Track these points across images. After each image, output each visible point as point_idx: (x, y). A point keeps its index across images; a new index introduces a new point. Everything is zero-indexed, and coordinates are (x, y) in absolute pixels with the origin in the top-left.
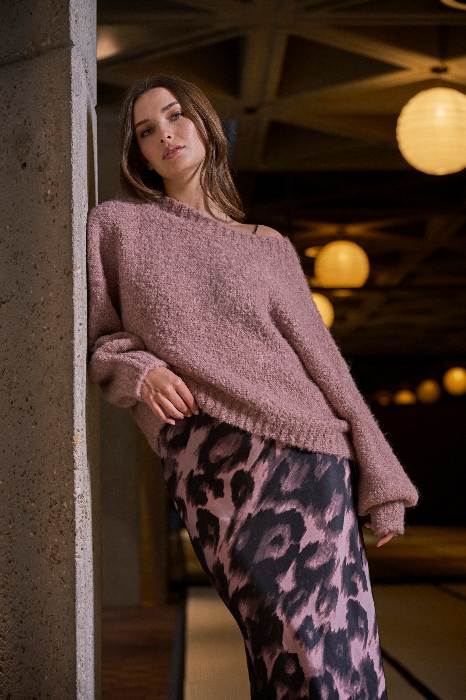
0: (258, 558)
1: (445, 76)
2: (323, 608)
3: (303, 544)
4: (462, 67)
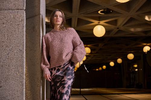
0: (55, 80)
1: (100, 24)
2: (62, 89)
3: (63, 80)
4: (102, 22)
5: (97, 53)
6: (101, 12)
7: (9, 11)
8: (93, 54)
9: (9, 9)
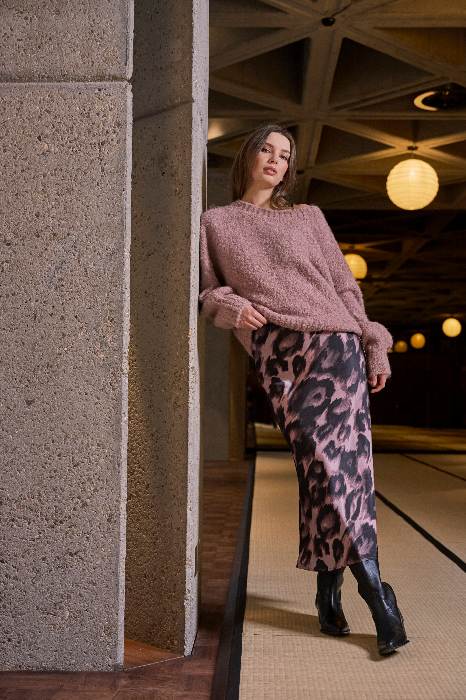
1: (414, 152)
3: (333, 399)
4: (426, 147)
5: (393, 278)
6: (425, 102)
7: (63, 84)
8: (375, 284)
9: (65, 78)
